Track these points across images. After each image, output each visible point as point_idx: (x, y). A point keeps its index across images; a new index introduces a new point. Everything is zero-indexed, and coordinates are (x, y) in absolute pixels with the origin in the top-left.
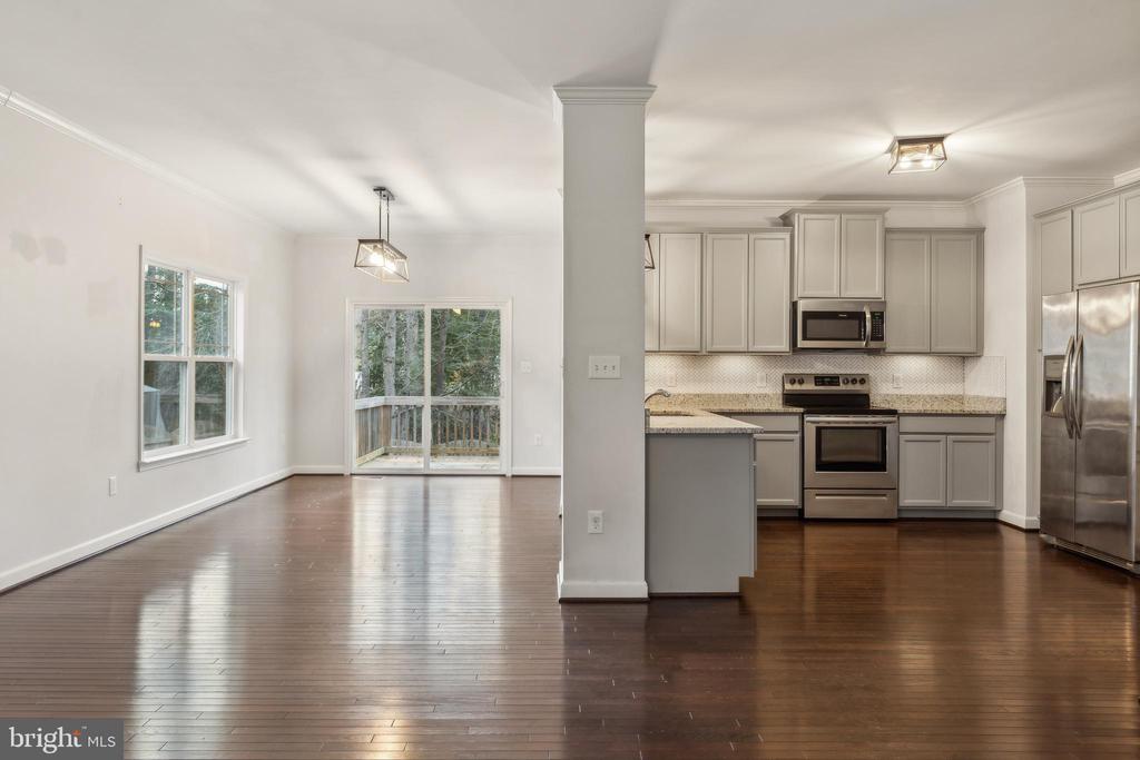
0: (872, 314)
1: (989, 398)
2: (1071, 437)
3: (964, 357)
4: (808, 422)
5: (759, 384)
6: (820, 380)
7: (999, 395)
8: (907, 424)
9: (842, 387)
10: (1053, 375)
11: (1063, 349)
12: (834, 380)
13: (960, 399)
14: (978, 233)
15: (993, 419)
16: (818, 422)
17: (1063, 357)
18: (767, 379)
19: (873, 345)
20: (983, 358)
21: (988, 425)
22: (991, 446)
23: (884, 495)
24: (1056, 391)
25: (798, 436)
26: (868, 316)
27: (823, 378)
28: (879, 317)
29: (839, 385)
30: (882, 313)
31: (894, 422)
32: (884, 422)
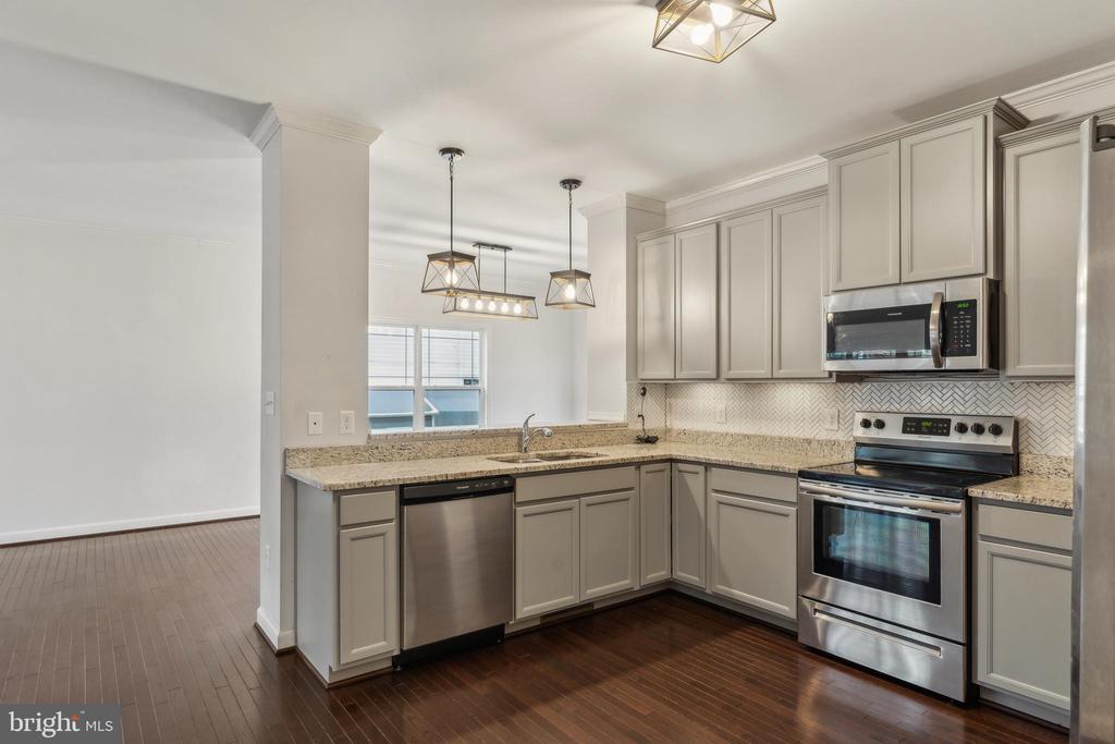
0: (944, 306)
4: (803, 490)
5: (828, 426)
6: (914, 424)
9: (953, 439)
12: (939, 426)
16: (818, 494)
18: (839, 418)
19: (950, 363)
23: (938, 648)
25: (793, 512)
26: (934, 312)
27: (921, 420)
28: (962, 312)
29: (948, 434)
30: (975, 301)
31: (957, 512)
32: (934, 510)
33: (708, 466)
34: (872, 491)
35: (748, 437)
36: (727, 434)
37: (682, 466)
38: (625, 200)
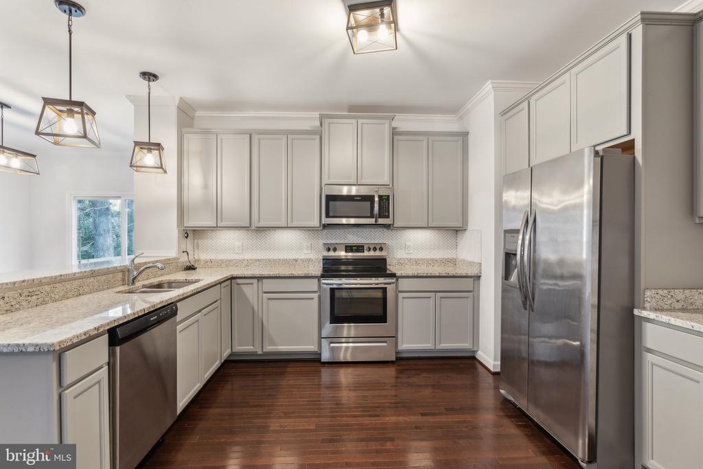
0: (380, 197)
1: (470, 262)
2: (525, 309)
3: (457, 231)
4: (324, 284)
5: (305, 251)
6: (349, 248)
7: (477, 260)
8: (404, 284)
9: (366, 254)
10: (510, 248)
11: (518, 224)
12: (360, 248)
13: (453, 262)
14: (464, 135)
15: (472, 279)
16: (332, 284)
17: (517, 231)
18: (311, 247)
19: (381, 221)
20: (467, 232)
21: (468, 284)
22: (470, 301)
23: (385, 342)
24: (514, 262)
25: (316, 296)
26: (377, 199)
27: (351, 247)
28: (384, 200)
29: (363, 252)
30: (389, 196)
31: (394, 283)
32: (385, 284)
33: (260, 278)
34: (359, 279)
35: (259, 260)
36: (244, 260)
37: (239, 281)
38: (177, 102)
